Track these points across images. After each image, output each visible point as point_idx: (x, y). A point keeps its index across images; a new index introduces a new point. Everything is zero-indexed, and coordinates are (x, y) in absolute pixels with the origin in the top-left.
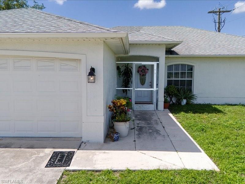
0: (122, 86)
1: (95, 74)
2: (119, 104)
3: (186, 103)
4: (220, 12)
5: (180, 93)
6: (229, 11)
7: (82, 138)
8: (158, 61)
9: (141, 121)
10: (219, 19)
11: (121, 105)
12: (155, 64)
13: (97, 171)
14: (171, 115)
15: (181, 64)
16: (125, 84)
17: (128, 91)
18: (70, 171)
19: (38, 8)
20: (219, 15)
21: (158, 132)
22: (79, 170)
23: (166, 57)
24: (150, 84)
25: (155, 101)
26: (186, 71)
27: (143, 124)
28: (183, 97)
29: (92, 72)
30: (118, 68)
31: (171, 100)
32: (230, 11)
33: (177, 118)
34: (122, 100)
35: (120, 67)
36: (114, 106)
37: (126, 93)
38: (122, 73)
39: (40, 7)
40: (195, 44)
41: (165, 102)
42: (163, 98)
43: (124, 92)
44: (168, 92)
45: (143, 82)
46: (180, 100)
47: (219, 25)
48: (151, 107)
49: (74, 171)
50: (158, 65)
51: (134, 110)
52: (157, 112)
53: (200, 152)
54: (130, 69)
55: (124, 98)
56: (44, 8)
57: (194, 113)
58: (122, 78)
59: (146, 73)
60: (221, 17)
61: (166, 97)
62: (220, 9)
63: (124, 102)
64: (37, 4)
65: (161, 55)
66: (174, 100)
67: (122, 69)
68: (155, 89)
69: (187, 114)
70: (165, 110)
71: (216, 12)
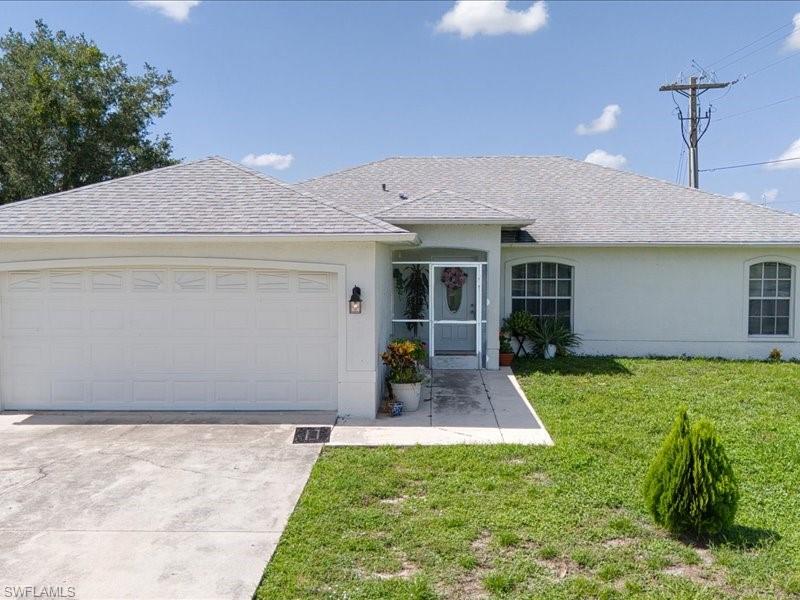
0: (407, 315)
1: (361, 298)
2: (401, 351)
3: (557, 354)
4: (694, 89)
5: (540, 331)
6: (723, 86)
7: (337, 411)
8: (486, 260)
9: (444, 389)
10: (694, 110)
11: (405, 353)
12: (478, 265)
13: (371, 447)
14: (512, 378)
15: (545, 264)
16: (413, 309)
17: (419, 326)
18: (331, 447)
19: (157, 83)
20: (694, 96)
21: (475, 404)
22: (346, 447)
23: (502, 249)
24: (472, 309)
25: (479, 349)
26: (557, 279)
27: (449, 392)
28: (547, 341)
29: (356, 295)
30: (396, 273)
31: (521, 347)
32: (727, 85)
33: (522, 385)
34: (408, 343)
35: (401, 271)
36: (393, 356)
37: (416, 332)
38: (407, 283)
39: (161, 80)
40: (579, 214)
41: (504, 350)
42: (498, 342)
43: (409, 329)
44: (511, 328)
45: (454, 305)
46: (541, 347)
47: (692, 127)
48: (471, 363)
49: (336, 447)
50: (485, 268)
51: (434, 367)
52: (484, 373)
53: (539, 427)
54: (424, 275)
55: (412, 341)
56: (174, 82)
57: (563, 374)
58: (405, 295)
59: (461, 283)
60: (698, 102)
61: (506, 341)
62: (694, 80)
63: (411, 347)
64: (152, 71)
65: (493, 245)
66: (528, 347)
67: (406, 275)
68: (479, 321)
69: (546, 376)
70: (502, 368)
71: (683, 88)
